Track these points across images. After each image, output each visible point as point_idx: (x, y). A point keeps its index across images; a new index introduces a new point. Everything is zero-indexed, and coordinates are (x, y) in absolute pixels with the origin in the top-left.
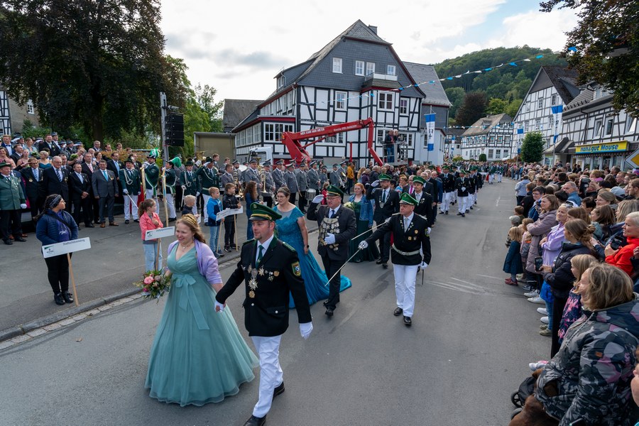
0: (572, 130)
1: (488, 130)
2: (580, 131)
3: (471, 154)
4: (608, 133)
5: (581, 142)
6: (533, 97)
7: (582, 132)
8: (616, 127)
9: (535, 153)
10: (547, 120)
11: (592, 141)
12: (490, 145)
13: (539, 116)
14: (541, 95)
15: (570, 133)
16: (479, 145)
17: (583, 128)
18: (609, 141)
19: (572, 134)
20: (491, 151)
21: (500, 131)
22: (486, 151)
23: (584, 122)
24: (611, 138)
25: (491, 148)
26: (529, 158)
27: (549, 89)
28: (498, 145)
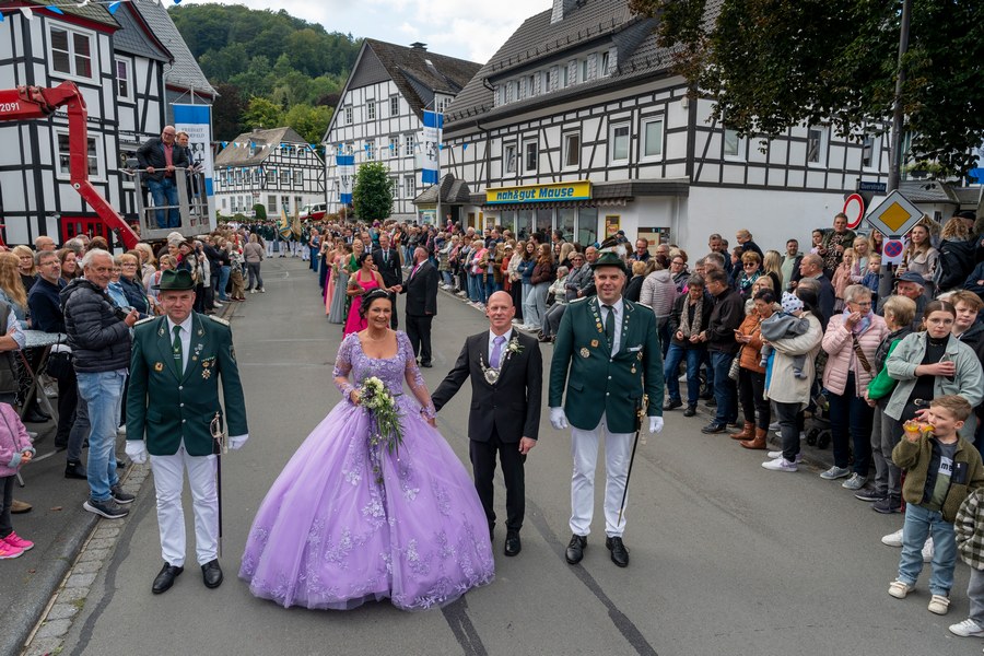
0: (458, 161)
1: (263, 157)
2: (476, 162)
3: (233, 204)
4: (529, 169)
5: (480, 182)
6: (356, 97)
7: (479, 166)
8: (543, 158)
9: (379, 202)
10: (386, 141)
11: (502, 181)
12: (270, 187)
13: (371, 133)
14: (370, 95)
15: (455, 165)
16: (247, 187)
17: (480, 156)
18: (533, 182)
19: (459, 169)
20: (272, 199)
21: (286, 161)
22: (263, 199)
23: (482, 146)
24: (538, 176)
25: (271, 194)
26: (372, 212)
27: (384, 86)
28: (284, 188)
